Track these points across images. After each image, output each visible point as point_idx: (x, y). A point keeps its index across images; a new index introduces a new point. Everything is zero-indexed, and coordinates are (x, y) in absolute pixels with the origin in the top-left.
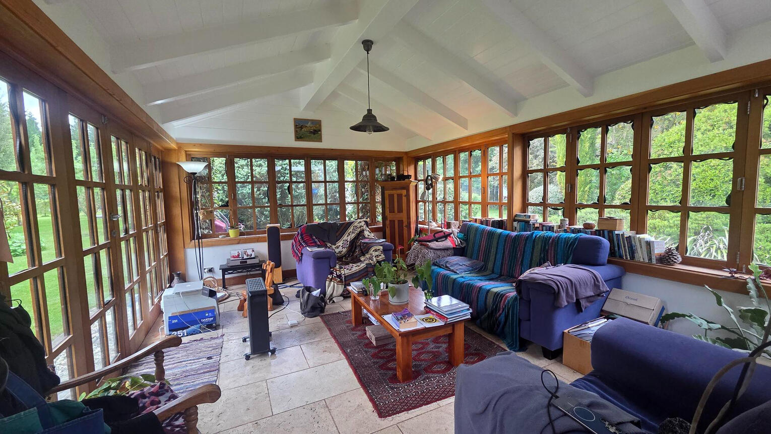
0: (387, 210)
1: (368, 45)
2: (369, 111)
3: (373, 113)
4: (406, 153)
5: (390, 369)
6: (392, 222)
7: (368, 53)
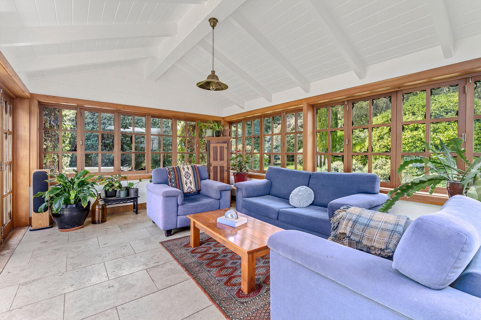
0: (212, 159)
1: (214, 22)
2: (213, 72)
3: (216, 74)
4: (223, 118)
5: (235, 285)
6: (216, 168)
7: (213, 28)
